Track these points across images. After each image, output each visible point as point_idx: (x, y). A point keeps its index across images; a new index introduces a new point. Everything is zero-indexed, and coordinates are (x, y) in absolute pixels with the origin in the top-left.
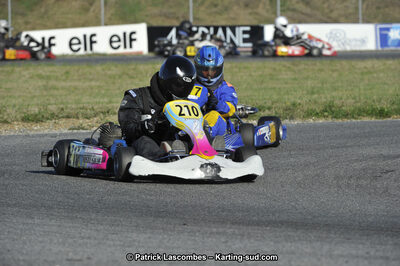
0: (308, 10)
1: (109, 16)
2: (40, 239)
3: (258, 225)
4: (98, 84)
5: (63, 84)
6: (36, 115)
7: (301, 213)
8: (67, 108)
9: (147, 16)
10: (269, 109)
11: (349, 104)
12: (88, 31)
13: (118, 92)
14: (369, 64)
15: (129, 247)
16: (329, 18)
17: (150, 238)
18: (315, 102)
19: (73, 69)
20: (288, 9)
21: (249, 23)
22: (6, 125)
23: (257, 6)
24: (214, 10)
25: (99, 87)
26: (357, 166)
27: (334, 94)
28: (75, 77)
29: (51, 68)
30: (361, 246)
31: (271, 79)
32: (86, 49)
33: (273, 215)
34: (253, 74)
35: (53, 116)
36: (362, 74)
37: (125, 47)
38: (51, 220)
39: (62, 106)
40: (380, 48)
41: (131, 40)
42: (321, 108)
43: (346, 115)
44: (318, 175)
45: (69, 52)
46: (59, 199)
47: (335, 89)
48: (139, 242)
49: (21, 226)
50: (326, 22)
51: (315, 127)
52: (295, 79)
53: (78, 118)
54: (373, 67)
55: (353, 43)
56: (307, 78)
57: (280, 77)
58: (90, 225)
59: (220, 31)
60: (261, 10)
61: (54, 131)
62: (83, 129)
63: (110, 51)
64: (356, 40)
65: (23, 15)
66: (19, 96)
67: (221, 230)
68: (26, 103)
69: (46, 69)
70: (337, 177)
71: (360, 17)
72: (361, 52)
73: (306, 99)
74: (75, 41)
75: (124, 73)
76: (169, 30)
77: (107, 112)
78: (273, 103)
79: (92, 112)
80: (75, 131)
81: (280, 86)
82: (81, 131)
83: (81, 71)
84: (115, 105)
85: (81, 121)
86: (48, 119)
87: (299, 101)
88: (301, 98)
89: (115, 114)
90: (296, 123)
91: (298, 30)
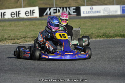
0: (96, 1)
1: (25, 4)
4: (22, 28)
5: (9, 28)
7: (96, 70)
8: (11, 36)
9: (38, 4)
11: (112, 33)
12: (18, 10)
13: (29, 31)
14: (118, 19)
16: (104, 3)
18: (100, 33)
19: (13, 23)
21: (75, 6)
25: (22, 29)
27: (106, 30)
28: (13, 26)
29: (4, 23)
31: (83, 25)
34: (77, 23)
35: (6, 39)
37: (31, 15)
39: (9, 36)
40: (122, 14)
41: (33, 13)
42: (102, 34)
43: (111, 37)
44: (101, 57)
45: (11, 17)
50: (103, 5)
51: (100, 41)
52: (92, 25)
53: (15, 40)
54: (120, 20)
56: (97, 24)
57: (87, 24)
59: (65, 9)
61: (6, 44)
62: (17, 43)
63: (25, 17)
64: (113, 11)
69: (3, 23)
70: (108, 58)
71: (115, 3)
72: (115, 15)
73: (96, 32)
75: (31, 24)
76: (46, 9)
77: (25, 37)
78: (85, 33)
79: (20, 38)
80: (14, 44)
81: (87, 27)
82: (16, 44)
83: (15, 24)
84: (28, 35)
85: (16, 41)
86: (4, 40)
87: (94, 32)
88: (94, 31)
89: (28, 38)
90: (93, 40)
91: (92, 8)
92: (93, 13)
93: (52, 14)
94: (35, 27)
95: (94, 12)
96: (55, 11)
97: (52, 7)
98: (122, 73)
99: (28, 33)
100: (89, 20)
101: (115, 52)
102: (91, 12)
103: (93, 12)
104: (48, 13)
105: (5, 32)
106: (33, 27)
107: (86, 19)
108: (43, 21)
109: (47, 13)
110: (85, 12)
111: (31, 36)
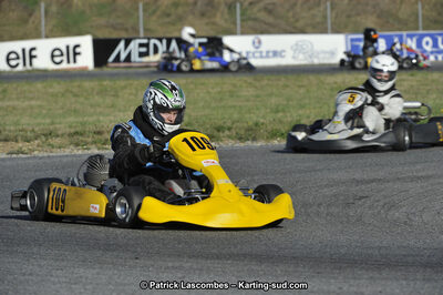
0: (270, 19)
1: (50, 27)
3: (218, 258)
4: (39, 103)
7: (265, 244)
8: (4, 130)
9: (92, 27)
10: (229, 129)
12: (27, 44)
13: (61, 111)
14: (339, 78)
15: (75, 284)
16: (295, 28)
17: (98, 274)
18: (281, 122)
19: (11, 87)
20: (250, 19)
21: (206, 34)
23: (215, 16)
24: (167, 20)
25: (40, 106)
27: (301, 112)
28: (14, 96)
31: (232, 96)
32: (25, 64)
33: (236, 247)
34: (211, 90)
36: (332, 90)
37: (69, 62)
42: (287, 128)
45: (7, 68)
47: (302, 107)
48: (87, 278)
50: (291, 33)
52: (257, 96)
53: (17, 141)
54: (343, 82)
55: (321, 56)
56: (271, 95)
57: (241, 94)
58: (32, 260)
59: (174, 44)
60: (218, 19)
62: (23, 153)
63: (52, 67)
67: (177, 264)
70: (305, 205)
71: (329, 26)
72: (330, 65)
73: (270, 117)
74: (13, 56)
75: (67, 91)
76: (116, 42)
77: (49, 134)
78: (233, 123)
79: (32, 135)
80: (14, 156)
81: (240, 104)
82: (21, 155)
83: (19, 89)
84: (58, 126)
85: (20, 145)
87: (262, 120)
88: (264, 117)
89: (58, 136)
90: (259, 144)
91: (260, 42)
92: (261, 57)
93: (135, 57)
94: (81, 99)
95: (264, 54)
96: (144, 50)
97: (135, 38)
99: (58, 121)
100: (250, 80)
101: (325, 186)
102: (254, 54)
103: (261, 53)
104: (123, 57)
106: (73, 100)
107: (238, 78)
108: (105, 83)
109: (119, 54)
111: (68, 130)
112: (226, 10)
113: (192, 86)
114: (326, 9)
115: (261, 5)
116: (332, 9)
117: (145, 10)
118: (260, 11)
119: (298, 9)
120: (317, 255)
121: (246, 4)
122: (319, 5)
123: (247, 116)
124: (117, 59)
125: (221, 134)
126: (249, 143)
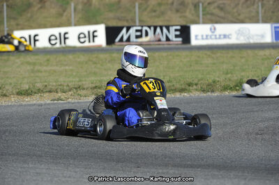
0: (222, 14)
1: (77, 19)
2: (35, 178)
3: (192, 167)
4: (71, 68)
5: (45, 68)
6: (27, 91)
7: (222, 159)
8: (49, 85)
9: (105, 19)
10: (196, 85)
12: (63, 30)
13: (85, 73)
14: (267, 52)
16: (237, 19)
18: (230, 80)
19: (52, 57)
20: (208, 13)
21: (179, 24)
22: (5, 98)
23: (185, 11)
24: (154, 14)
25: (72, 70)
26: (262, 125)
27: (243, 74)
28: (54, 64)
29: (36, 57)
30: (267, 182)
31: (197, 64)
34: (183, 60)
35: (39, 91)
36: (262, 59)
37: (89, 42)
38: (41, 165)
39: (45, 84)
40: (274, 41)
41: (94, 37)
42: (234, 84)
44: (233, 132)
45: (49, 46)
46: (46, 150)
47: (244, 70)
49: (20, 169)
50: (235, 23)
52: (214, 64)
53: (57, 92)
54: (270, 55)
55: (255, 38)
56: (223, 63)
57: (203, 62)
58: (70, 168)
59: (158, 30)
60: (187, 14)
61: (40, 102)
62: (61, 100)
63: (79, 45)
64: (257, 35)
65: (15, 19)
66: (14, 77)
68: (19, 82)
69: (32, 57)
70: (247, 133)
71: (260, 18)
72: (261, 44)
73: (221, 79)
74: (53, 38)
75: (89, 60)
76: (119, 29)
77: (78, 88)
78: (199, 81)
79: (68, 88)
80: (56, 102)
81: (203, 68)
83: (58, 59)
84: (84, 83)
86: (35, 93)
87: (218, 79)
88: (218, 77)
89: (84, 89)
90: (216, 94)
91: (215, 29)
92: (216, 38)
93: (133, 39)
94: (99, 66)
95: (218, 37)
96: (139, 34)
97: (133, 26)
98: (275, 165)
99: (84, 79)
100: (209, 53)
101: (261, 121)
102: (211, 36)
103: (216, 36)
104: (125, 38)
105: (37, 76)
106: (93, 66)
107: (201, 52)
108: (114, 55)
109: (122, 37)
110: (200, 37)
111: (91, 85)
112: (193, 8)
113: (171, 57)
114: (258, 7)
115: (216, 5)
116: (262, 7)
117: (139, 8)
118: (214, 8)
119: (240, 7)
120: (257, 165)
121: (206, 4)
122: (253, 4)
123: (208, 76)
124: (121, 40)
125: (191, 88)
126: (209, 93)
